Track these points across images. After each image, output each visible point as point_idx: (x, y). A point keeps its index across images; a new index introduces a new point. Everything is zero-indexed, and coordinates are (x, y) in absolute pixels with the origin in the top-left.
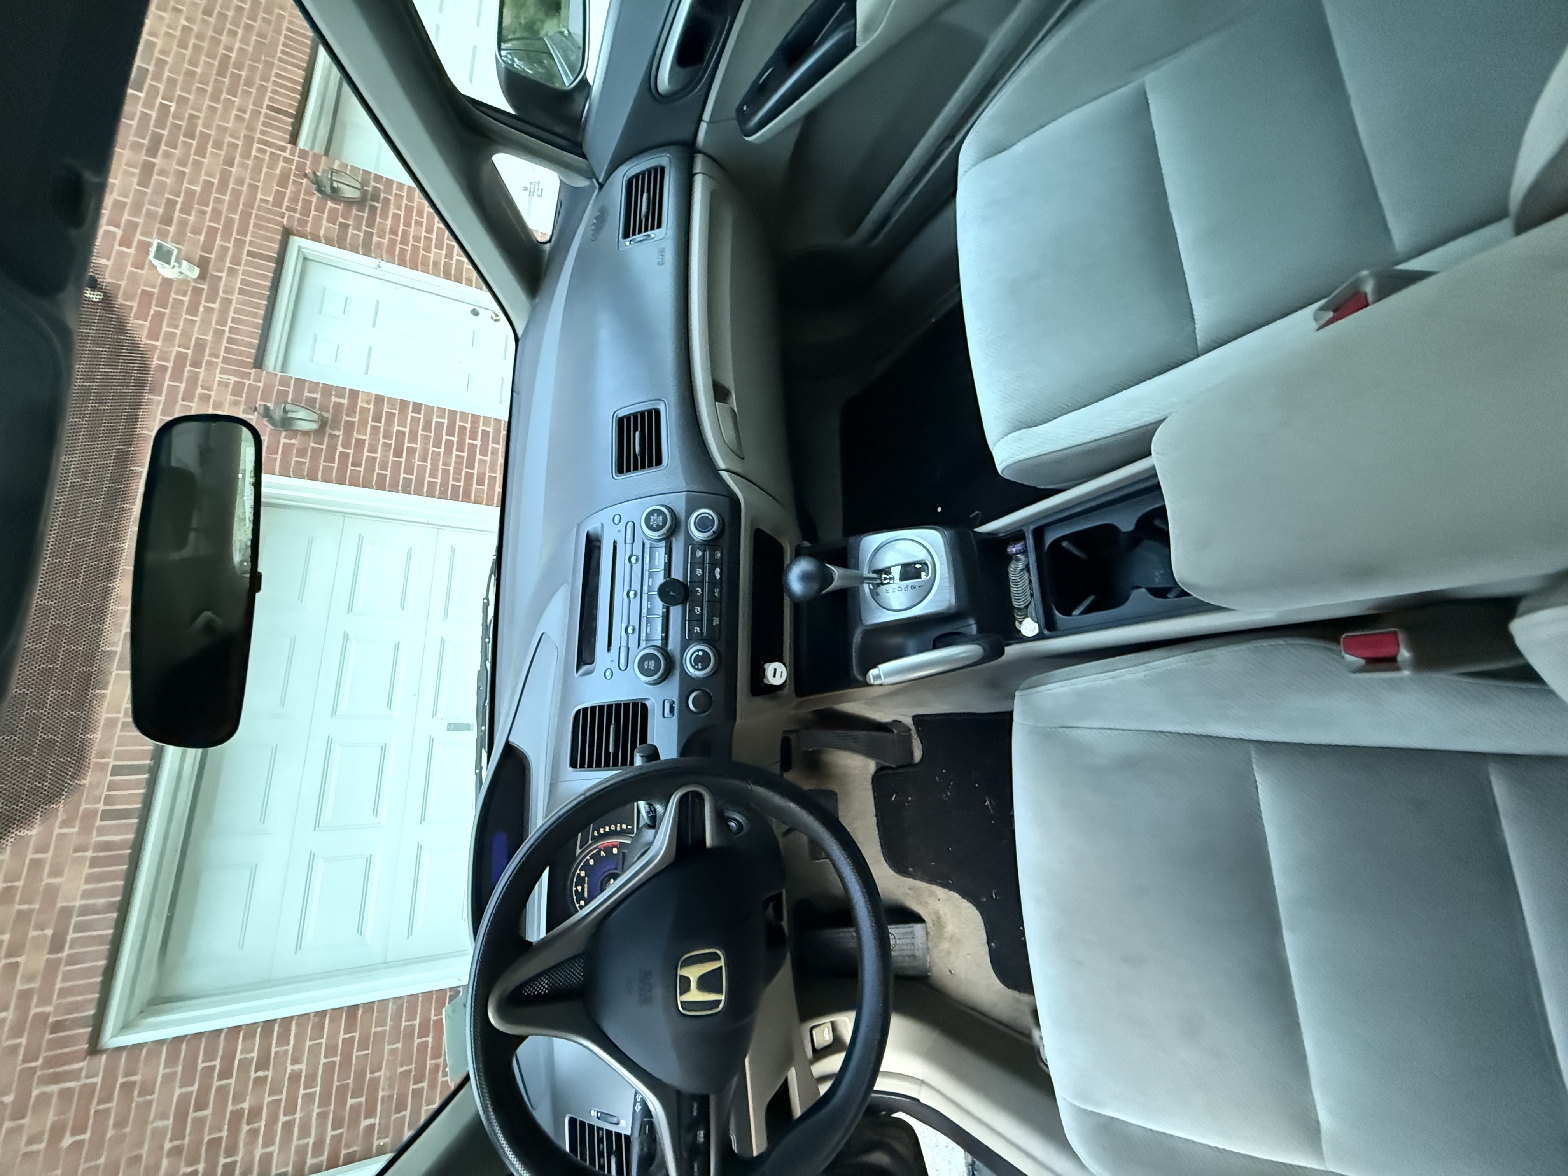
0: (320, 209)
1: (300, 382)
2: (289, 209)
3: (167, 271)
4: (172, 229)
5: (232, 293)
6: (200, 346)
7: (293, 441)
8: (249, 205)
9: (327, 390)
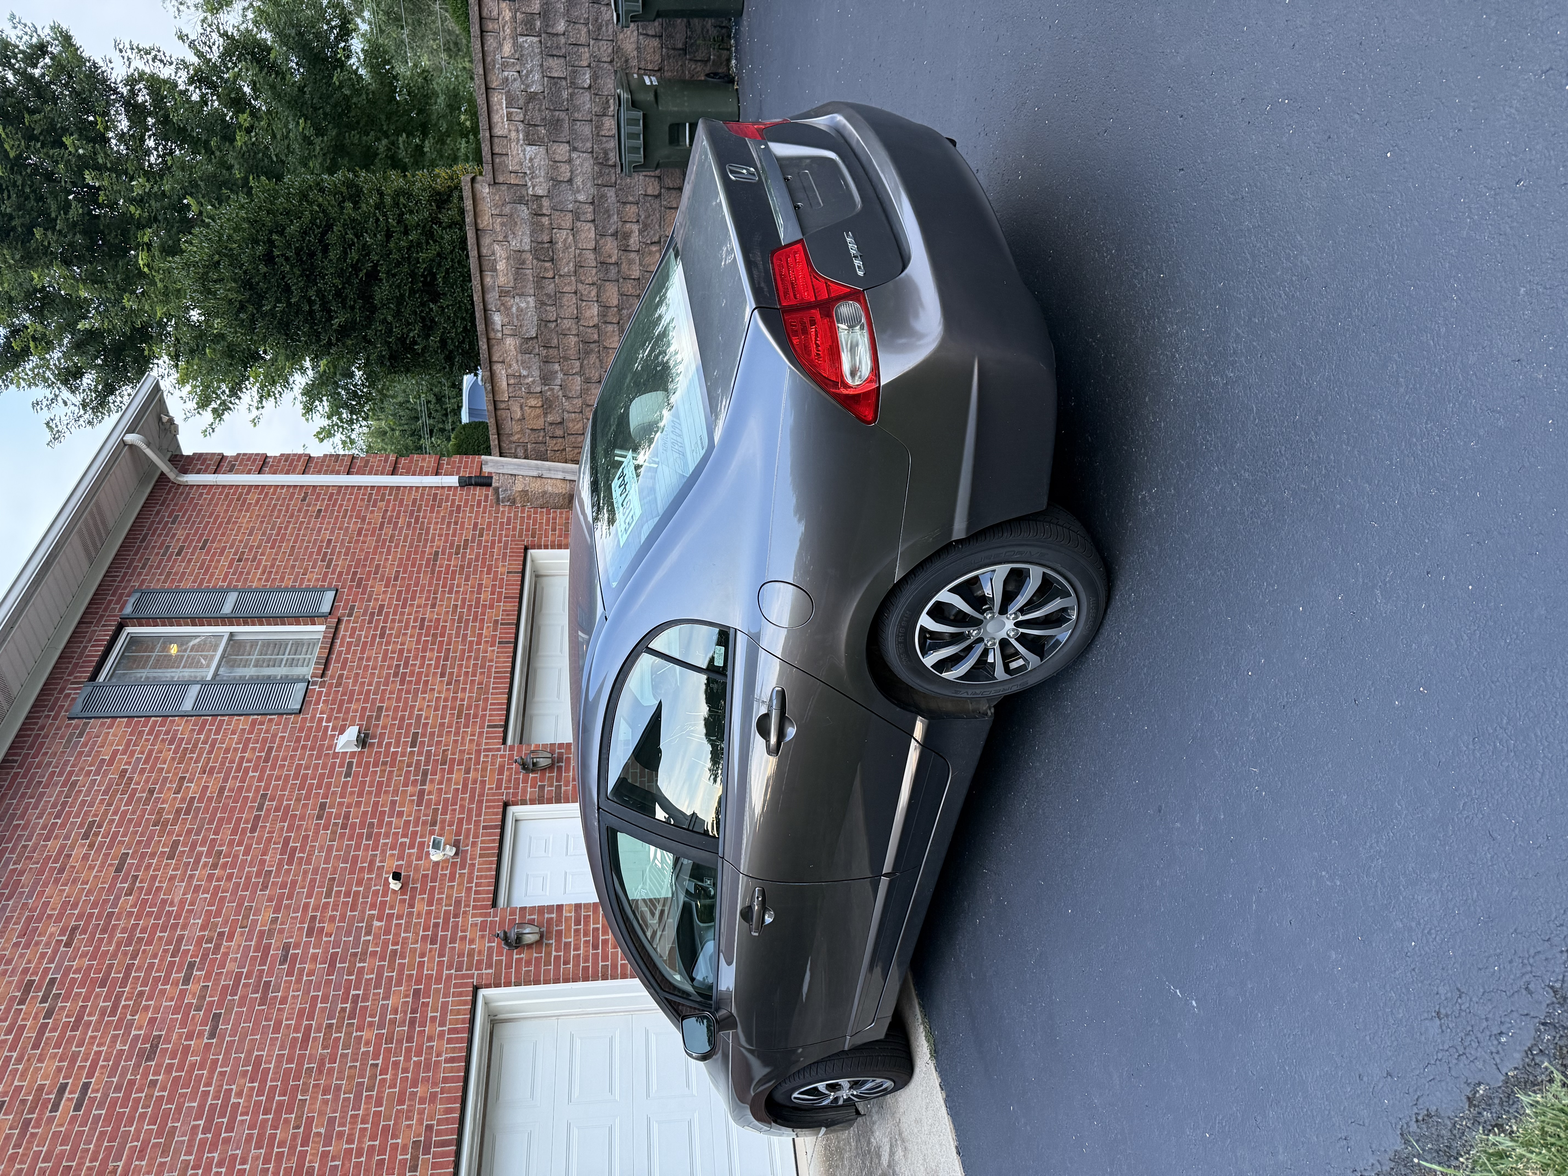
0: (525, 781)
1: (523, 909)
2: (506, 788)
3: (436, 856)
4: (437, 828)
5: (475, 859)
6: (458, 902)
7: (522, 956)
8: (481, 795)
9: (541, 910)
